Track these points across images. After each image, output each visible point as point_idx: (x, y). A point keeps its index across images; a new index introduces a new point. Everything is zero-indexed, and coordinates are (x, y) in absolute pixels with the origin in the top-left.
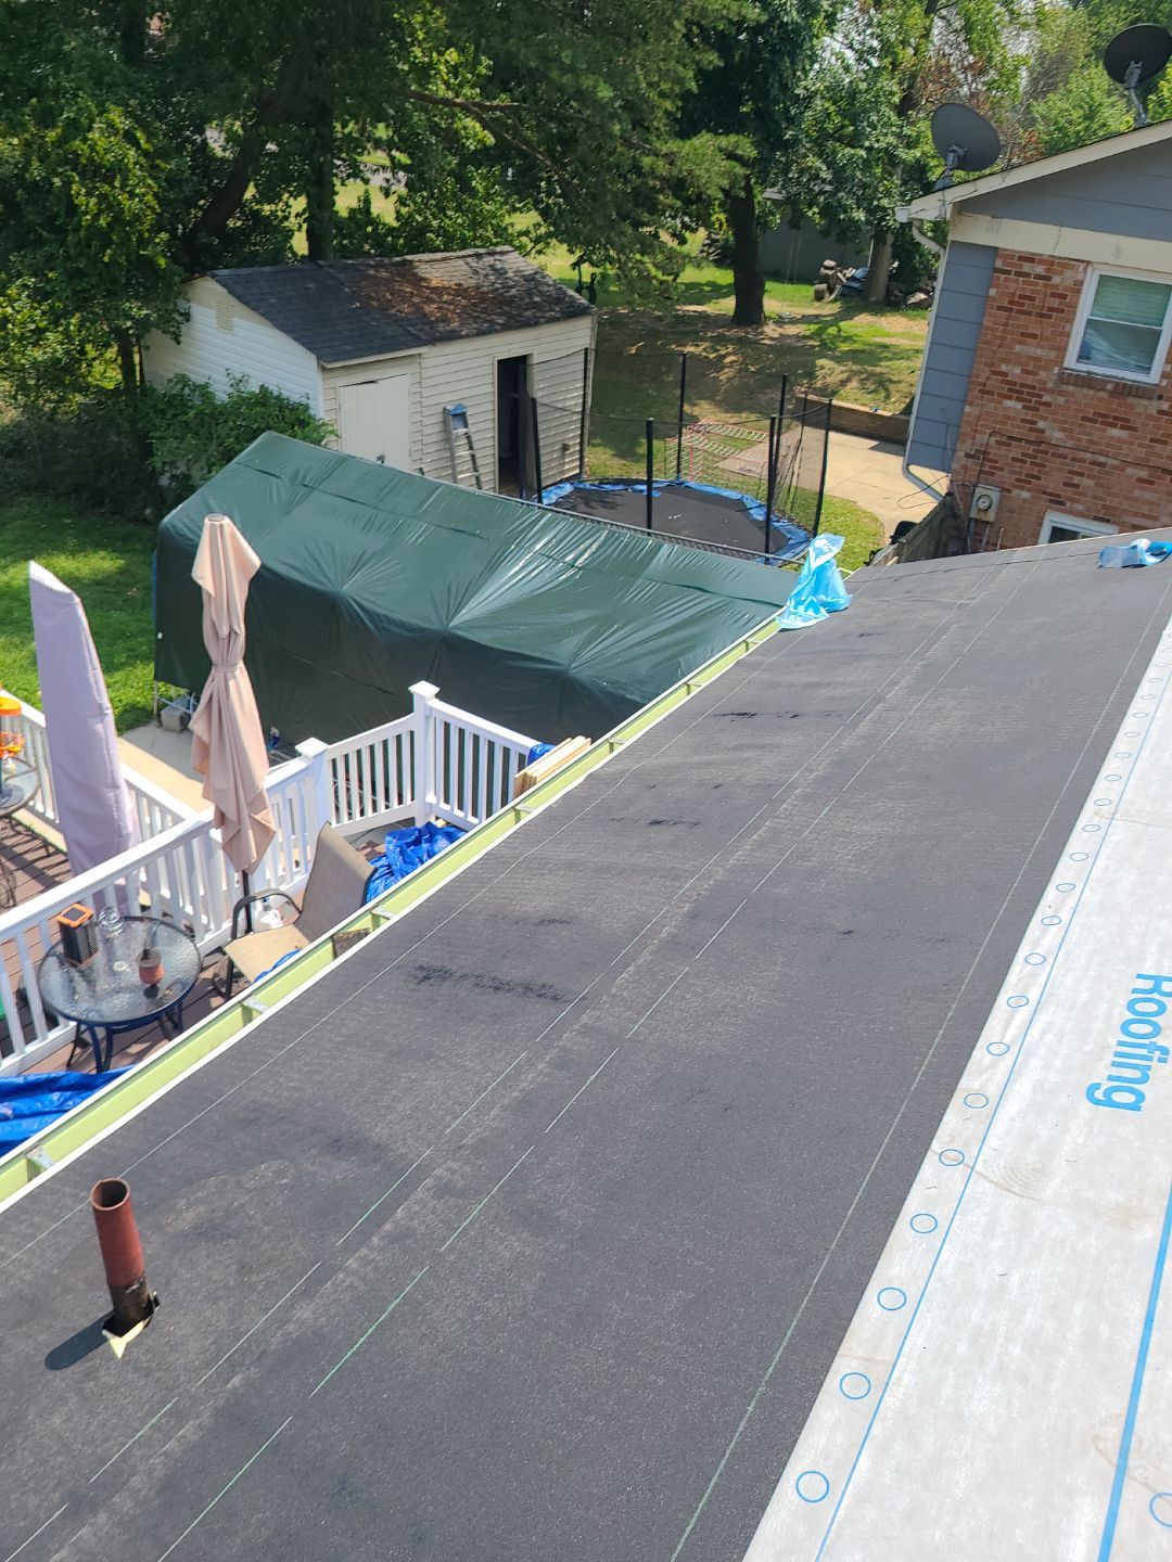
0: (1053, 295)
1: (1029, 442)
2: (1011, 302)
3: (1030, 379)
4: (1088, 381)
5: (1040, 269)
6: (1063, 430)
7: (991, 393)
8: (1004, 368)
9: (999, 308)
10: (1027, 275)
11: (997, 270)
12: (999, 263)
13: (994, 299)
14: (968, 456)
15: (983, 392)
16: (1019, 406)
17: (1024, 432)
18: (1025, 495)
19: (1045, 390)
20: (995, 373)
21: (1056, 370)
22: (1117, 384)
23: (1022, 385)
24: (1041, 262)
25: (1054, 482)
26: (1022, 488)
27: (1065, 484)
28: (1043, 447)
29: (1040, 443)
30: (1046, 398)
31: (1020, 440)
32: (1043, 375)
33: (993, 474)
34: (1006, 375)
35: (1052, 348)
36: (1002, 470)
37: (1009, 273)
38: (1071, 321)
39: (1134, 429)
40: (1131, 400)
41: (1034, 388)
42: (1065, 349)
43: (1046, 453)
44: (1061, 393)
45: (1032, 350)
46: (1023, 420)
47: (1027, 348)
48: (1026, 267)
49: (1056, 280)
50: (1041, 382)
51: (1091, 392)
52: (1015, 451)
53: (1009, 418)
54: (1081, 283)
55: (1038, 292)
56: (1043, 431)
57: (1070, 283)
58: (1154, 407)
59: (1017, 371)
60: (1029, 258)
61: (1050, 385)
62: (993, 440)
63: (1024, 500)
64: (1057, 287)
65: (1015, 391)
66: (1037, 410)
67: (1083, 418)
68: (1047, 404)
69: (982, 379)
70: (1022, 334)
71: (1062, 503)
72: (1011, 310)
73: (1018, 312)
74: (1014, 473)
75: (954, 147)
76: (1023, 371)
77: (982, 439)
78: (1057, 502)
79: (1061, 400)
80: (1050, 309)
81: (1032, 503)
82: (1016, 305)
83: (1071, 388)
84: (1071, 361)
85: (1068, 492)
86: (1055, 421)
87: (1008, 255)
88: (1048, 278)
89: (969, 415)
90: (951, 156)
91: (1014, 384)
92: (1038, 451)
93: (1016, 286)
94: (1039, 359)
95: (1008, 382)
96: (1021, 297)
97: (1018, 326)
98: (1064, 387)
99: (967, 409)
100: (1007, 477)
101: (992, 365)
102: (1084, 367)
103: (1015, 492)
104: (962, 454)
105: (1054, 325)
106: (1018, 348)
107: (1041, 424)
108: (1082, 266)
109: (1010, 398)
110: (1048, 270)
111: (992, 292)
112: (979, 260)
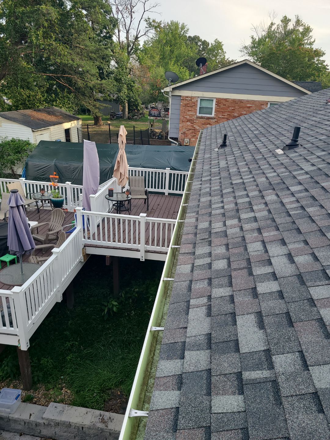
0: (193, 103)
1: (193, 130)
2: (185, 105)
3: (191, 118)
4: (202, 118)
5: (190, 99)
6: (199, 126)
7: (184, 122)
8: (186, 117)
9: (183, 106)
10: (188, 100)
11: (181, 100)
12: (182, 98)
13: (182, 105)
14: (182, 134)
15: (183, 121)
16: (190, 123)
17: (192, 128)
18: (194, 139)
19: (194, 120)
20: (184, 118)
21: (196, 116)
22: (207, 117)
23: (190, 119)
24: (190, 97)
29: (195, 129)
30: (195, 121)
32: (193, 117)
33: (187, 136)
34: (186, 118)
35: (194, 112)
36: (189, 135)
37: (184, 100)
38: (197, 107)
39: (212, 125)
40: (210, 120)
41: (192, 120)
42: (196, 112)
43: (196, 131)
44: (197, 120)
45: (190, 113)
46: (191, 126)
47: (189, 113)
48: (187, 99)
49: (193, 100)
50: (193, 118)
51: (203, 119)
52: (191, 131)
53: (188, 126)
54: (198, 100)
55: (190, 103)
56: (195, 127)
57: (195, 101)
58: (214, 120)
59: (188, 117)
60: (187, 97)
61: (195, 119)
62: (186, 130)
63: (194, 140)
64: (192, 101)
66: (193, 123)
67: (202, 124)
68: (195, 122)
69: (182, 119)
70: (188, 110)
72: (185, 106)
73: (187, 106)
74: (191, 135)
75: (170, 79)
77: (184, 130)
79: (197, 121)
80: (193, 106)
82: (186, 105)
83: (199, 119)
84: (198, 115)
86: (197, 125)
87: (183, 97)
88: (191, 100)
89: (181, 126)
90: (170, 80)
91: (188, 119)
92: (195, 131)
93: (186, 102)
94: (192, 114)
95: (187, 119)
96: (187, 104)
98: (198, 119)
99: (180, 125)
100: (190, 137)
101: (183, 116)
102: (200, 115)
103: (192, 139)
104: (180, 133)
105: (194, 108)
106: (188, 113)
107: (194, 126)
108: (197, 98)
109: (188, 122)
110: (191, 99)
111: (181, 103)
112: (178, 98)
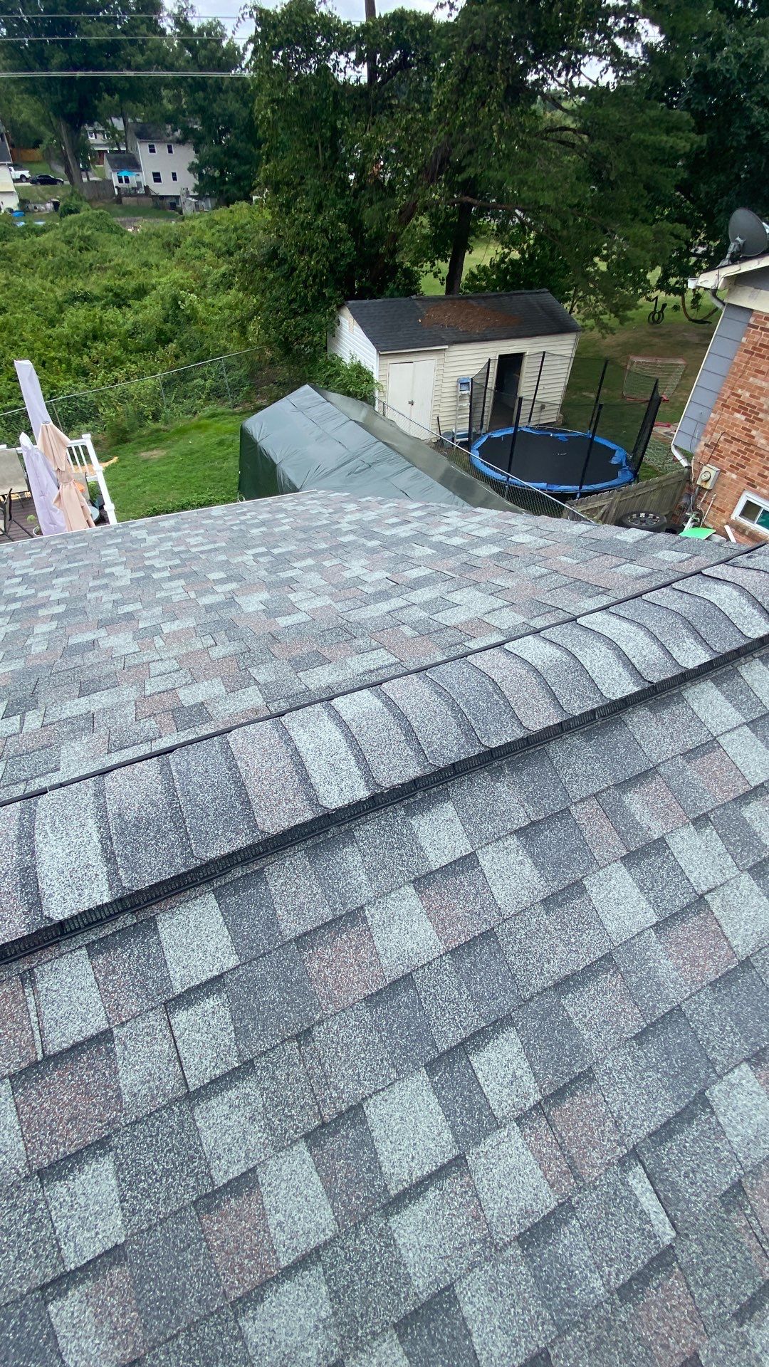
1: (744, 443)
2: (754, 348)
3: (753, 402)
6: (767, 438)
7: (728, 407)
8: (740, 392)
9: (746, 351)
10: (767, 330)
11: (749, 325)
12: (752, 321)
13: (743, 345)
14: (706, 445)
15: (723, 405)
16: (743, 418)
17: (743, 437)
18: (734, 476)
19: (760, 409)
20: (733, 394)
23: (748, 405)
25: (752, 472)
26: (733, 472)
27: (759, 474)
28: (751, 448)
29: (749, 445)
30: (761, 416)
31: (738, 440)
33: (717, 459)
34: (740, 396)
36: (723, 457)
37: (756, 327)
41: (755, 407)
43: (752, 452)
46: (744, 428)
47: (757, 380)
48: (768, 325)
50: (760, 404)
52: (734, 448)
53: (735, 425)
56: (753, 437)
62: (723, 438)
63: (732, 480)
65: (743, 408)
66: (753, 422)
68: (761, 420)
69: (725, 398)
70: (756, 370)
71: (754, 487)
72: (752, 353)
73: (757, 355)
74: (730, 461)
75: (737, 238)
76: (751, 396)
77: (718, 436)
78: (752, 484)
79: (768, 419)
81: (737, 483)
82: (757, 351)
85: (759, 480)
86: (763, 432)
87: (759, 315)
89: (713, 420)
90: (735, 245)
91: (742, 402)
92: (748, 450)
93: (759, 337)
94: (761, 389)
96: (761, 345)
97: (755, 365)
99: (712, 415)
100: (726, 463)
101: (733, 389)
103: (728, 473)
104: (703, 443)
106: (751, 379)
107: (754, 433)
109: (739, 412)
111: (744, 340)
112: (742, 317)
